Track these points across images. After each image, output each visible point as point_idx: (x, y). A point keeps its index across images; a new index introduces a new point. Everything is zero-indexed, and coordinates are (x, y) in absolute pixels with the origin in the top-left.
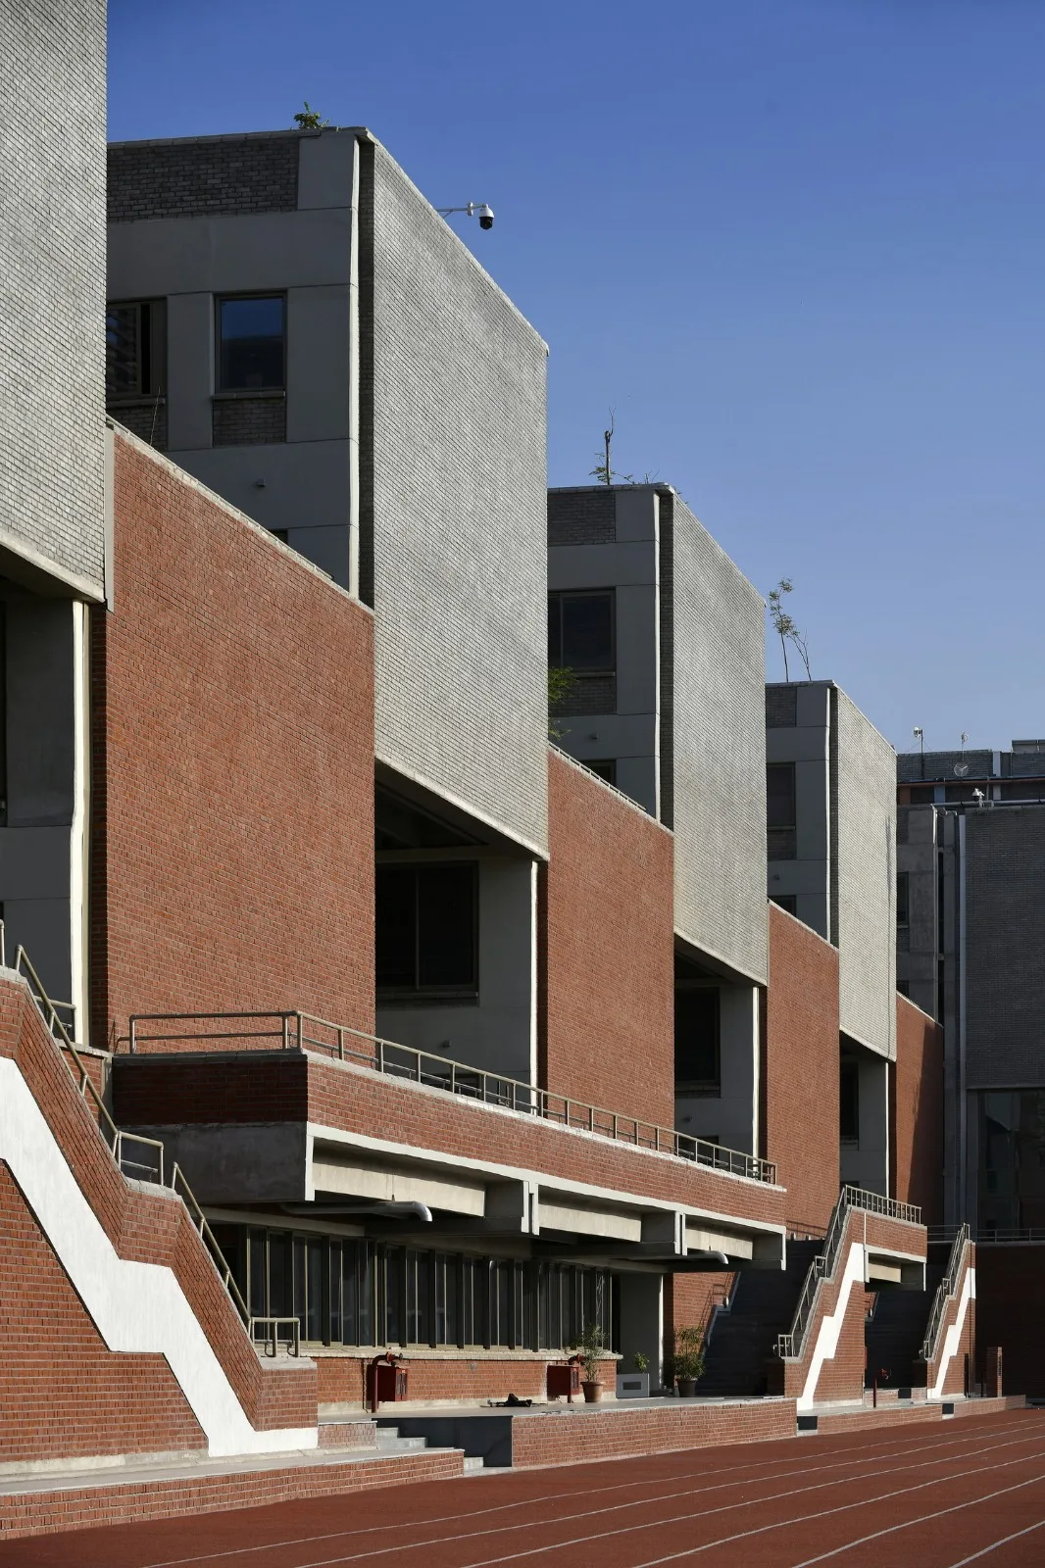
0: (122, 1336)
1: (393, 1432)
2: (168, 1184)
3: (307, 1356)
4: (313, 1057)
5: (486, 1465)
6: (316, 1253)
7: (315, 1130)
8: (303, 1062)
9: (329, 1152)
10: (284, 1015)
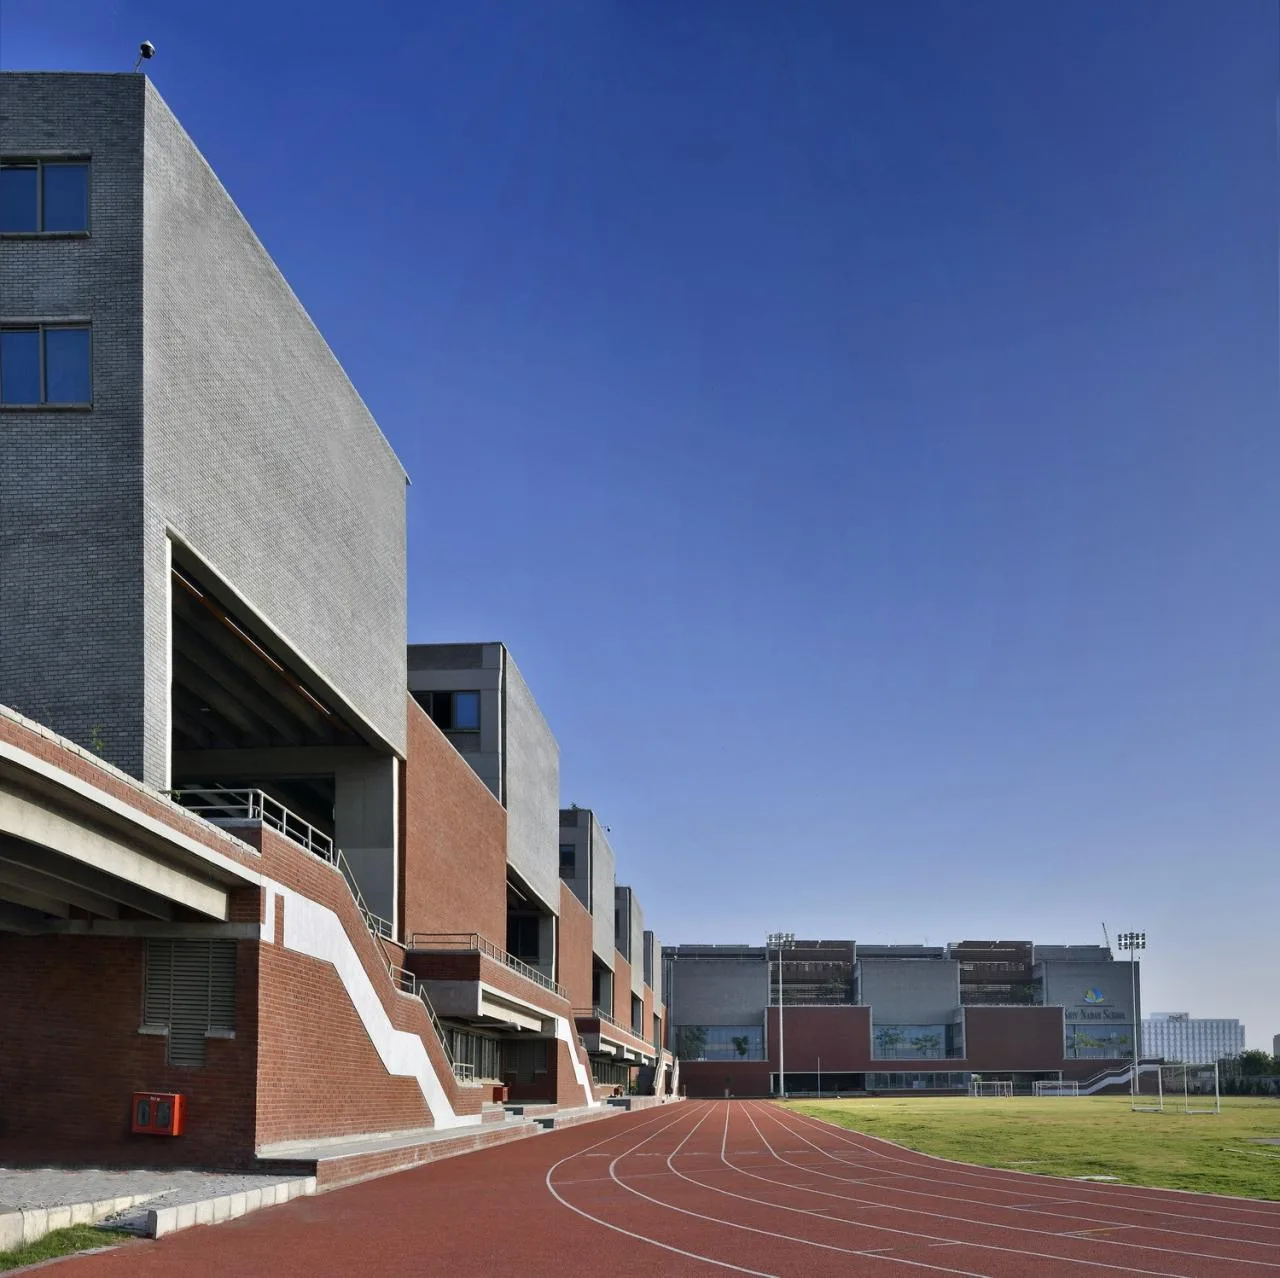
0: (395, 1068)
1: (512, 1112)
2: (417, 994)
3: (476, 1083)
4: (482, 954)
5: (544, 1127)
6: (464, 1038)
7: (482, 986)
8: (479, 956)
9: (489, 998)
10: (471, 935)
